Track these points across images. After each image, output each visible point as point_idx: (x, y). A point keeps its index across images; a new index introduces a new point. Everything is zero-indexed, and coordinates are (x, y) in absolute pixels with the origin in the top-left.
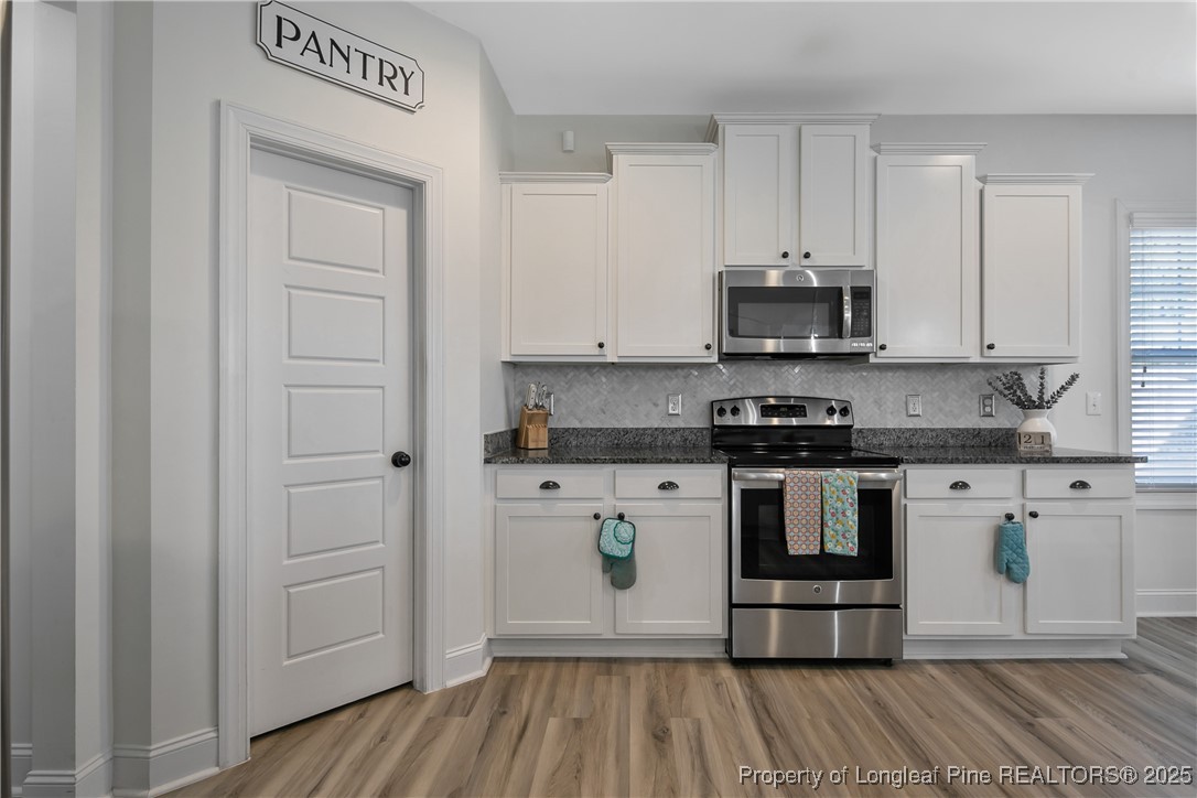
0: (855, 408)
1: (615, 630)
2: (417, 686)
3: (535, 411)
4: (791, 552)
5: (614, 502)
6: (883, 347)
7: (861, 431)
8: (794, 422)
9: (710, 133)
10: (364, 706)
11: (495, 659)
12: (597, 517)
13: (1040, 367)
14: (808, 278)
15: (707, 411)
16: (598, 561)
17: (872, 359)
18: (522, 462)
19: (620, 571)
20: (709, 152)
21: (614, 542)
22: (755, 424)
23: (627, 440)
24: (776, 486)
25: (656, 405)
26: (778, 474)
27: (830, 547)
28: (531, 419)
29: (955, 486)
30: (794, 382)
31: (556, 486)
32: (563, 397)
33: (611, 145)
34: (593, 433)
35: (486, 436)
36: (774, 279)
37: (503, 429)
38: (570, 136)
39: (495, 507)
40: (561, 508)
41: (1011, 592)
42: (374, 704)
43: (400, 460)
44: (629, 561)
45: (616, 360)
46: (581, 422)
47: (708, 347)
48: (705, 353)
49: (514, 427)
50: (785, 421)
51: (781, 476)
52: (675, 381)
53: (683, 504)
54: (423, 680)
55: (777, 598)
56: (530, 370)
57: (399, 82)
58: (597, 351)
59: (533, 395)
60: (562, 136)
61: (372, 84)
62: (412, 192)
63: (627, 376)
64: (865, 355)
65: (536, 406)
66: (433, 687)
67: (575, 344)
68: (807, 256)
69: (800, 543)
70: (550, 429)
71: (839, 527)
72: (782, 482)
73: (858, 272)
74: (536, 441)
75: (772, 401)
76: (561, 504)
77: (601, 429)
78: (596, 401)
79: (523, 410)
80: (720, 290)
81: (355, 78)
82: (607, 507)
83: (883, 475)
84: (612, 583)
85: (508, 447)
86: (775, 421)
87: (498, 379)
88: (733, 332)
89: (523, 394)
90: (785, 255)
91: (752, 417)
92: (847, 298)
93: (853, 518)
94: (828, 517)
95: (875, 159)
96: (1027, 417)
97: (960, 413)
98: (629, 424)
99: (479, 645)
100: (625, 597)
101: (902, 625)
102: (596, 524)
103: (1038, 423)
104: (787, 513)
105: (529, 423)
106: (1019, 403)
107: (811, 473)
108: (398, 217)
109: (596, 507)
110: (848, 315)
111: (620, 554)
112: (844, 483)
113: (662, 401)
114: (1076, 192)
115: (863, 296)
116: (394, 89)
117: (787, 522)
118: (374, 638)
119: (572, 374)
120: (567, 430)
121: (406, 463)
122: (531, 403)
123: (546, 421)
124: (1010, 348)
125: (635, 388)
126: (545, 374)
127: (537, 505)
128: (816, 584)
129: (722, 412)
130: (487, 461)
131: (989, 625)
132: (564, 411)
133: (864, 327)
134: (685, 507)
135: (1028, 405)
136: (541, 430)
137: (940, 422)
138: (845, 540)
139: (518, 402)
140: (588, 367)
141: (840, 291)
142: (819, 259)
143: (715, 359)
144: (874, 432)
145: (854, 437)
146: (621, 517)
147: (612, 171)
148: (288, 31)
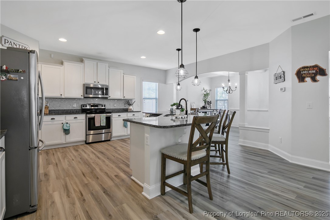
0: (106, 106)
1: (66, 142)
4: (96, 126)
5: (65, 121)
6: (110, 97)
7: (107, 109)
8: (96, 108)
9: (82, 61)
12: (62, 123)
13: (131, 100)
14: (98, 86)
15: (81, 106)
16: (63, 130)
17: (108, 98)
19: (67, 132)
20: (82, 64)
21: (66, 127)
22: (89, 108)
23: (65, 111)
24: (94, 117)
25: (71, 105)
26: (93, 115)
27: (102, 125)
29: (119, 116)
30: (96, 101)
31: (54, 119)
32: (51, 104)
33: (63, 60)
36: (92, 86)
38: (52, 55)
41: (126, 129)
44: (69, 130)
45: (64, 97)
46: (55, 108)
47: (82, 96)
48: (81, 97)
50: (94, 108)
51: (94, 115)
52: (74, 101)
53: (78, 120)
55: (92, 133)
58: (60, 96)
59: (46, 103)
60: (51, 55)
63: (65, 100)
64: (107, 98)
65: (46, 106)
67: (57, 95)
68: (98, 82)
69: (97, 124)
70: (49, 110)
71: (103, 122)
72: (94, 116)
73: (106, 86)
74: (46, 112)
75: (92, 105)
76: (55, 122)
77: (59, 110)
78: (58, 105)
80: (84, 87)
82: (64, 122)
83: (110, 115)
84: (65, 134)
86: (93, 108)
88: (86, 94)
90: (95, 82)
91: (88, 107)
92: (104, 89)
93: (105, 121)
94: (101, 121)
95: (109, 69)
96: (130, 107)
97: (122, 106)
98: (65, 109)
100: (68, 136)
101: (111, 135)
102: (62, 125)
103: (131, 107)
104: (95, 120)
105: (45, 109)
106: (129, 105)
107: (99, 114)
110: (105, 92)
111: (67, 129)
112: (104, 116)
113: (72, 104)
114: (135, 77)
115: (107, 89)
117: (95, 122)
119: (53, 100)
120: (52, 110)
123: (48, 108)
124: (127, 97)
125: (67, 102)
127: (51, 122)
128: (99, 131)
129: (84, 106)
131: (123, 134)
132: (51, 106)
133: (107, 94)
134: (78, 121)
135: (130, 105)
136: (47, 110)
137: (119, 108)
138: (104, 124)
140: (58, 98)
141: (103, 88)
142: (100, 83)
143: (83, 98)
144: (109, 109)
145: (106, 110)
146: (67, 123)
147: (63, 65)
148: (7, 41)
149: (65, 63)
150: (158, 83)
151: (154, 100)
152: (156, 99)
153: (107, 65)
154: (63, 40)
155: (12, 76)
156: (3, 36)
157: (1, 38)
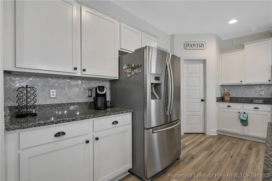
1: (243, 133)
2: (205, 134)
3: (227, 94)
5: (243, 110)
10: (197, 134)
11: (218, 134)
12: (239, 112)
16: (240, 120)
18: (223, 102)
19: (244, 123)
21: (243, 117)
23: (248, 99)
28: (226, 95)
31: (230, 106)
32: (233, 91)
33: (244, 43)
34: (240, 98)
35: (217, 98)
37: (220, 97)
38: (235, 42)
39: (218, 109)
40: (231, 110)
42: (199, 134)
43: (202, 100)
44: (246, 121)
45: (245, 84)
46: (237, 96)
49: (222, 96)
53: (260, 112)
54: (206, 133)
56: (226, 86)
58: (240, 83)
59: (226, 91)
60: (233, 42)
61: (198, 48)
62: (204, 61)
65: (227, 93)
66: (208, 134)
67: (237, 82)
70: (230, 97)
74: (227, 99)
77: (242, 97)
78: (241, 92)
79: (224, 93)
81: (196, 48)
82: (242, 111)
84: (242, 125)
85: (221, 99)
87: (219, 88)
89: (224, 90)
98: (249, 96)
99: (216, 130)
100: (246, 128)
102: (239, 114)
105: (225, 96)
108: (202, 65)
109: (239, 111)
111: (244, 119)
113: (258, 92)
116: (201, 47)
118: (199, 125)
119: (235, 87)
120: (234, 97)
121: (203, 101)
122: (226, 92)
123: (229, 96)
126: (229, 87)
127: (227, 109)
130: (217, 102)
132: (233, 94)
136: (228, 97)
139: (223, 92)
140: (239, 85)
143: (271, 83)
146: (245, 113)
147: (244, 49)
148: (188, 45)
149: (246, 46)
154: (233, 21)
155: (136, 70)
156: (186, 42)
157: (184, 44)
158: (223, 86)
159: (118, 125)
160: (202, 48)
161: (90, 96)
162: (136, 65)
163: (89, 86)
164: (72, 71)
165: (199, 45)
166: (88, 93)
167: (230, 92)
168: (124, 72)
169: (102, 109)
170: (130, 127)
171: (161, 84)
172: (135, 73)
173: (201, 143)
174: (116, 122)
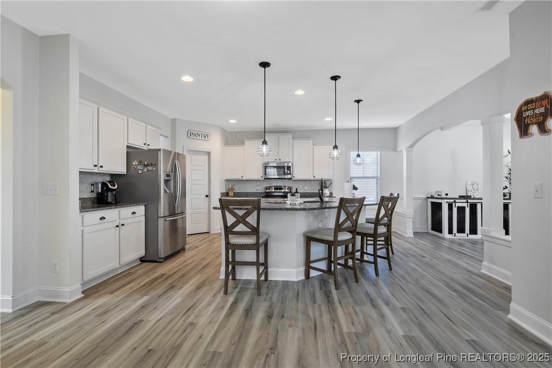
2: (209, 232)
6: (294, 177)
10: (201, 234)
15: (264, 189)
17: (293, 179)
23: (249, 194)
25: (255, 188)
28: (230, 190)
32: (237, 186)
33: (244, 140)
34: (242, 193)
35: (221, 193)
37: (225, 192)
38: (238, 136)
43: (207, 196)
45: (245, 179)
46: (240, 191)
47: (262, 177)
49: (227, 192)
52: (258, 183)
56: (230, 181)
57: (207, 137)
58: (242, 178)
61: (203, 138)
62: (209, 154)
64: (291, 178)
65: (231, 188)
66: (212, 233)
67: (238, 177)
68: (280, 160)
70: (234, 192)
73: (287, 163)
74: (231, 194)
77: (244, 192)
78: (243, 187)
81: (201, 138)
85: (226, 195)
87: (224, 183)
88: (266, 174)
89: (229, 185)
90: (276, 160)
92: (286, 168)
95: (293, 142)
98: (249, 191)
103: (327, 191)
108: (207, 157)
110: (286, 171)
115: (289, 168)
118: (203, 224)
119: (238, 182)
120: (237, 192)
125: (251, 184)
126: (233, 182)
129: (267, 189)
132: (237, 189)
133: (289, 173)
136: (232, 192)
139: (228, 187)
140: (241, 180)
141: (285, 166)
142: (282, 160)
143: (263, 179)
147: (244, 145)
148: (192, 134)
149: (246, 143)
150: (379, 152)
151: (375, 181)
152: (376, 178)
153: (291, 136)
155: (149, 168)
156: (189, 130)
157: (188, 132)
158: (228, 181)
159: (136, 215)
160: (207, 139)
161: (92, 192)
162: (150, 163)
163: (92, 181)
164: (93, 167)
165: (203, 135)
166: (90, 188)
167: (234, 187)
168: (134, 168)
169: (113, 204)
170: (144, 218)
171: (171, 180)
172: (148, 170)
173: (205, 239)
174: (134, 213)
